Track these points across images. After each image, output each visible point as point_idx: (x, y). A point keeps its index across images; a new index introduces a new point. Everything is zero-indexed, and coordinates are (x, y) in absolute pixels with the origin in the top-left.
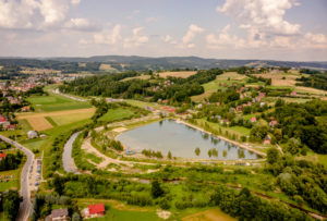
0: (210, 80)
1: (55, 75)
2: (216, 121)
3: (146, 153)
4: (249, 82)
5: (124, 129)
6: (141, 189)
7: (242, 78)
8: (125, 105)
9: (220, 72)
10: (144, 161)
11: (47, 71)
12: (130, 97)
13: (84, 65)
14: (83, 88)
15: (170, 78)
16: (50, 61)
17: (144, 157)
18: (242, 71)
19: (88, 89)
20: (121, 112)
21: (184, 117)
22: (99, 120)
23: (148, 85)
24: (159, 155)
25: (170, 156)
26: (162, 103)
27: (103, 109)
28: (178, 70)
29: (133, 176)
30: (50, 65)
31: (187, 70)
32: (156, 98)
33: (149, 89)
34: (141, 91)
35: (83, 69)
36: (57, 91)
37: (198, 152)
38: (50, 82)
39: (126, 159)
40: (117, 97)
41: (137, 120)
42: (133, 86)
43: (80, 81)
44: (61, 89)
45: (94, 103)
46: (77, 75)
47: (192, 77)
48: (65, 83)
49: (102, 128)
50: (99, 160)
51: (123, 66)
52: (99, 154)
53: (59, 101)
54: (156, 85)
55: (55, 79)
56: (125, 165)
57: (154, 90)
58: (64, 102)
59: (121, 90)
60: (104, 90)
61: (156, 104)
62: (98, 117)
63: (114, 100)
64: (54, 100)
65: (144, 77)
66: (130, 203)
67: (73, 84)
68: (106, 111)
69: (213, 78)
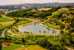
1: (6, 11)
3: (25, 32)
6: (20, 41)
11: (3, 10)
12: (27, 17)
13: (16, 7)
16: (5, 6)
18: (68, 7)
19: (15, 15)
21: (42, 23)
22: (15, 24)
23: (34, 13)
24: (28, 33)
25: (31, 33)
26: (37, 19)
27: (18, 21)
28: (46, 8)
29: (19, 38)
31: (49, 7)
33: (34, 15)
34: (32, 15)
35: (15, 9)
36: (5, 16)
37: (40, 32)
38: (3, 13)
39: (19, 34)
40: (23, 18)
41: (27, 24)
43: (13, 13)
45: (15, 19)
46: (13, 11)
47: (49, 10)
48: (8, 13)
49: (15, 26)
52: (12, 33)
53: (5, 19)
54: (37, 13)
55: (5, 12)
56: (18, 36)
57: (36, 15)
60: (19, 15)
62: (15, 23)
64: (3, 19)
65: (34, 11)
66: (15, 43)
69: (57, 10)
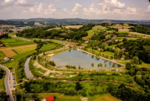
0: (89, 29)
1: (13, 28)
2: (96, 49)
3: (68, 67)
4: (108, 30)
5: (53, 55)
6: (69, 86)
7: (104, 28)
8: (51, 42)
9: (94, 26)
10: (67, 71)
11: (8, 26)
12: (52, 38)
13: (26, 23)
14: (28, 34)
15: (71, 29)
16: (9, 21)
17: (67, 69)
18: (103, 25)
19: (31, 35)
20: (50, 46)
21: (81, 47)
22: (40, 50)
23: (61, 32)
24: (74, 68)
25: (80, 68)
27: (41, 44)
28: (73, 25)
29: (64, 79)
30: (9, 23)
31: (78, 25)
32: (65, 38)
33: (61, 34)
34: (58, 35)
35: (26, 25)
36: (15, 36)
37: (93, 65)
38: (11, 32)
39: (58, 70)
40: (46, 39)
41: (59, 50)
42: (53, 33)
43: (26, 31)
44: (17, 35)
45: (35, 42)
46: (24, 28)
47: (81, 28)
48: (18, 32)
49: (42, 54)
50: (44, 71)
51: (45, 23)
52: (44, 68)
53: (17, 41)
54: (64, 32)
55: (13, 30)
56: (58, 74)
57: (64, 35)
58: (20, 41)
59: (47, 35)
60: (39, 35)
61: (66, 42)
63: (45, 40)
64: (14, 41)
65: (58, 29)
67: (23, 32)
68: (42, 45)
69: (91, 29)
